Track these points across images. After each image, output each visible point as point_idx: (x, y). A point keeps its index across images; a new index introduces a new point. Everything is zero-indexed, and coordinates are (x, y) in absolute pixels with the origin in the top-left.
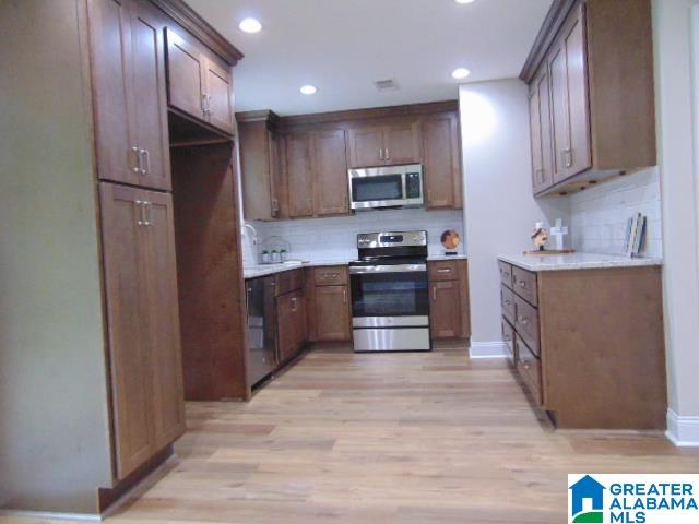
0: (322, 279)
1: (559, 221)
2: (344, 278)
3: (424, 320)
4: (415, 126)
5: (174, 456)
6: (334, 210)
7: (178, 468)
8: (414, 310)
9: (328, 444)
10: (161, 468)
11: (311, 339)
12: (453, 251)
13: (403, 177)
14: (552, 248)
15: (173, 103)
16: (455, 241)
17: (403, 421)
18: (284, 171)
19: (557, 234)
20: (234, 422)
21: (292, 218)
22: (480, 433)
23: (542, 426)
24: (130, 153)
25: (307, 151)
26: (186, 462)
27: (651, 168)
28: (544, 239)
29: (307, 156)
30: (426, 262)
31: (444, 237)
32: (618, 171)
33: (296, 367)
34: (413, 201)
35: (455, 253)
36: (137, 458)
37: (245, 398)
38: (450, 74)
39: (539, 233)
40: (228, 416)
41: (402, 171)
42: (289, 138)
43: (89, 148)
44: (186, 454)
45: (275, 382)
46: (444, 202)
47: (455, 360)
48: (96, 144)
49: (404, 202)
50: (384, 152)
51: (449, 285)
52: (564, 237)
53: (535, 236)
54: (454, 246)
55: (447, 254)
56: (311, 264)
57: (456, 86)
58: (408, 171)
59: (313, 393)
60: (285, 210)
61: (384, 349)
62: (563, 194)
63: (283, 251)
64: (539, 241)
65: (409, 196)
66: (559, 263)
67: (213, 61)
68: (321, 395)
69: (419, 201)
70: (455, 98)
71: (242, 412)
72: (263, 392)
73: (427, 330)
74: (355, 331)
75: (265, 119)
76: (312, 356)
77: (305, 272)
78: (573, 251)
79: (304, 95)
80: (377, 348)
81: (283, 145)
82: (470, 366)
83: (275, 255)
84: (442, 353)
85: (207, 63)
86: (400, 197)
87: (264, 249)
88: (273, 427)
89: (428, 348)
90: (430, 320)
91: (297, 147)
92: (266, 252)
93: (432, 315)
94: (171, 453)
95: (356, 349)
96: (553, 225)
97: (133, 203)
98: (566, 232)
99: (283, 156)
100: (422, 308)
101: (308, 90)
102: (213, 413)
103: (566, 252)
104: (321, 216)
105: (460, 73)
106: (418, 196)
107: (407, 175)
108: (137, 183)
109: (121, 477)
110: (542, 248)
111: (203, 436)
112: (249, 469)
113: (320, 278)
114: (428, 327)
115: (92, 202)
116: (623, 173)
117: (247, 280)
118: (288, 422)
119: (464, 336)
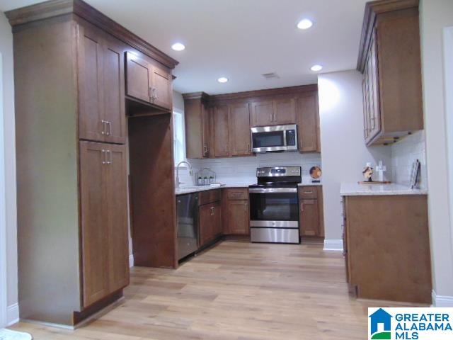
0: (232, 195)
1: (381, 163)
2: (246, 196)
3: (295, 224)
4: (293, 101)
5: (123, 297)
6: (241, 152)
7: (124, 304)
8: (289, 217)
9: (212, 297)
10: (113, 304)
11: (226, 233)
12: (318, 180)
13: (285, 132)
14: (376, 180)
15: (129, 94)
16: (319, 173)
17: (263, 287)
18: (212, 128)
19: (380, 171)
20: (164, 281)
21: (217, 157)
22: (309, 298)
23: (350, 295)
24: (100, 123)
25: (227, 116)
26: (130, 302)
27: (420, 131)
28: (370, 174)
29: (226, 119)
30: (297, 187)
31: (312, 171)
32: (407, 132)
33: (212, 250)
34: (290, 148)
35: (319, 182)
36: (96, 296)
37: (174, 267)
38: (310, 69)
39: (367, 169)
40: (162, 277)
41: (284, 129)
42: (215, 108)
43: (75, 122)
44: (130, 297)
45: (196, 259)
46: (311, 149)
47: (314, 251)
48: (78, 120)
49: (285, 148)
50: (273, 116)
51: (312, 202)
52: (384, 172)
53: (364, 172)
54: (318, 177)
55: (313, 182)
56: (225, 186)
57: (316, 76)
58: (287, 129)
59: (216, 266)
60: (212, 152)
61: (283, 241)
62: (386, 144)
63: (211, 177)
64: (367, 175)
65: (288, 145)
66: (381, 190)
67: (158, 67)
68: (220, 268)
69: (295, 147)
70: (315, 83)
71: (171, 275)
72: (187, 264)
73: (297, 231)
74: (252, 229)
75: (200, 97)
76: (224, 243)
77: (222, 191)
78: (390, 182)
79: (220, 83)
80: (276, 241)
81: (212, 112)
82: (322, 255)
83: (206, 180)
84: (306, 246)
85: (154, 69)
86: (282, 145)
87: (200, 176)
88: (185, 285)
89: (298, 242)
90: (299, 224)
91: (220, 114)
92: (200, 178)
93: (301, 221)
94: (122, 296)
95: (252, 240)
96: (378, 165)
97: (100, 151)
98: (385, 170)
99: (212, 118)
100: (294, 216)
101: (223, 80)
102: (153, 274)
103: (385, 183)
104: (234, 156)
105: (316, 68)
106: (294, 144)
107: (287, 131)
108: (103, 140)
109: (85, 306)
110: (370, 180)
111: (143, 288)
112: (163, 308)
113: (231, 195)
114: (298, 228)
115: (75, 151)
116: (410, 133)
117: (177, 196)
118: (195, 283)
119: (321, 235)
